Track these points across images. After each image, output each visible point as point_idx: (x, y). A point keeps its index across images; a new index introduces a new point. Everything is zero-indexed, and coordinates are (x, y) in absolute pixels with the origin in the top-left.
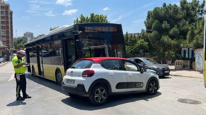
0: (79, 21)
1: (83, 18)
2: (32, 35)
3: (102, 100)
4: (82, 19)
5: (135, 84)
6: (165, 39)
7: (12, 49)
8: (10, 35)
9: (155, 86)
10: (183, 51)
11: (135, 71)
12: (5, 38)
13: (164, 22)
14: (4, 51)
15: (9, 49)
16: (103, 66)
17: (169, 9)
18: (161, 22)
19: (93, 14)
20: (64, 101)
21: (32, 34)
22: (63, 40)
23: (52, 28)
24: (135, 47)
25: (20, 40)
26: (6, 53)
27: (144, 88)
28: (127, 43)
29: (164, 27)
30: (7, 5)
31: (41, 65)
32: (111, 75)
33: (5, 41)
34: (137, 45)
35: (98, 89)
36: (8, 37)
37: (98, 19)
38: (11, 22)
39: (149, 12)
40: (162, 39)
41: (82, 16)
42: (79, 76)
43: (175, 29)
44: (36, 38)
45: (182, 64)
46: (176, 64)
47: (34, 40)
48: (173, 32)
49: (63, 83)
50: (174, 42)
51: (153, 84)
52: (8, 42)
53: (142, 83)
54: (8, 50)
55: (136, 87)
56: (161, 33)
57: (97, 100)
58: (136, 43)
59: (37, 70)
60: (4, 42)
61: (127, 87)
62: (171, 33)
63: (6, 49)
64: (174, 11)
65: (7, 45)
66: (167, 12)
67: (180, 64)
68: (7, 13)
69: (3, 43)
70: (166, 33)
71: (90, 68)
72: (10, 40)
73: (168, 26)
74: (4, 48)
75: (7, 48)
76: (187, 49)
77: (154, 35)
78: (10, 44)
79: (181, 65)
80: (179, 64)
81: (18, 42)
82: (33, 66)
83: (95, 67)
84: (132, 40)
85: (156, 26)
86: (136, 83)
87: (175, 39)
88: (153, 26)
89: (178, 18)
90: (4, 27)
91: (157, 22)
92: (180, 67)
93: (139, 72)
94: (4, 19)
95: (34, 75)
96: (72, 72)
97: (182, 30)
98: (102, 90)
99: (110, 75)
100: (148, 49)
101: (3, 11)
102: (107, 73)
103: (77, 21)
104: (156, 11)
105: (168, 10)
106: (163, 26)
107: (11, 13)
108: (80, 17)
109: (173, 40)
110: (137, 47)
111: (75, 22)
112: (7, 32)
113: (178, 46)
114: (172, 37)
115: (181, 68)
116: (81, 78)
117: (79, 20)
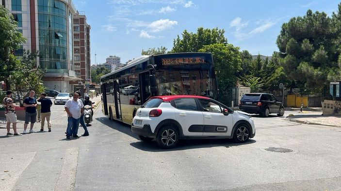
0: (182, 41)
1: (187, 36)
2: (117, 60)
3: (170, 142)
4: (185, 37)
5: (215, 127)
6: (304, 67)
7: (88, 83)
8: (86, 62)
9: (246, 132)
10: (331, 87)
11: (219, 112)
12: (79, 66)
13: (303, 41)
14: (77, 86)
15: (84, 82)
16: (174, 105)
17: (314, 20)
18: (300, 41)
19: (202, 29)
20: (133, 144)
21: (119, 59)
22: (140, 74)
23: (144, 51)
24: (272, 79)
25: (101, 69)
26: (79, 89)
27: (229, 134)
28: (259, 73)
29: (304, 49)
30: (82, 17)
31: (119, 105)
32: (183, 116)
33: (79, 71)
34: (276, 75)
35: (166, 131)
36: (83, 65)
37: (209, 36)
38: (88, 43)
39: (284, 25)
40: (299, 67)
41: (186, 32)
42: (147, 116)
43: (322, 52)
44: (125, 65)
45: (334, 107)
46: (325, 107)
47: (121, 69)
48: (318, 56)
49: (133, 125)
50: (317, 72)
51: (242, 129)
52: (83, 72)
53: (226, 127)
54: (82, 84)
55: (216, 131)
56: (299, 58)
57: (165, 142)
58: (274, 72)
59: (114, 113)
60: (77, 72)
61: (204, 131)
62: (314, 57)
63: (80, 84)
64: (323, 23)
65: (82, 77)
66: (311, 25)
67: (330, 107)
68: (82, 28)
69: (76, 74)
70: (308, 57)
71: (158, 107)
72: (86, 69)
73: (311, 46)
74: (77, 82)
75: (82, 81)
76: (338, 83)
77: (287, 62)
78: (86, 75)
79: (332, 108)
80: (328, 107)
81: (98, 73)
82: (110, 108)
83: (163, 106)
84: (268, 68)
85: (291, 47)
86: (217, 126)
87: (319, 68)
88: (288, 47)
89: (331, 33)
90: (78, 49)
91: (292, 41)
92: (331, 111)
93: (222, 114)
94: (78, 38)
95: (112, 118)
96: (140, 112)
97: (335, 53)
98: (171, 132)
99: (181, 116)
100: (296, 83)
101: (77, 27)
102: (178, 113)
103: (178, 40)
104: (292, 24)
105: (312, 21)
106: (303, 46)
107: (88, 29)
108: (183, 34)
109: (317, 68)
110: (277, 79)
111: (175, 42)
112: (83, 58)
113: (323, 78)
114: (316, 65)
115: (331, 113)
116: (148, 118)
117: (182, 38)
